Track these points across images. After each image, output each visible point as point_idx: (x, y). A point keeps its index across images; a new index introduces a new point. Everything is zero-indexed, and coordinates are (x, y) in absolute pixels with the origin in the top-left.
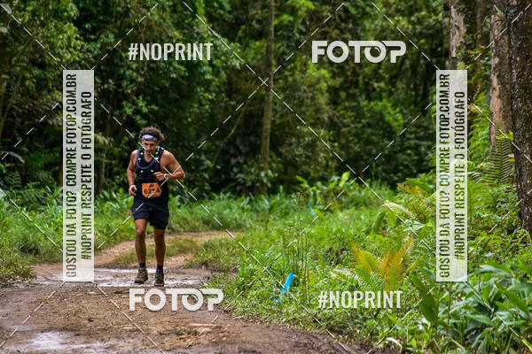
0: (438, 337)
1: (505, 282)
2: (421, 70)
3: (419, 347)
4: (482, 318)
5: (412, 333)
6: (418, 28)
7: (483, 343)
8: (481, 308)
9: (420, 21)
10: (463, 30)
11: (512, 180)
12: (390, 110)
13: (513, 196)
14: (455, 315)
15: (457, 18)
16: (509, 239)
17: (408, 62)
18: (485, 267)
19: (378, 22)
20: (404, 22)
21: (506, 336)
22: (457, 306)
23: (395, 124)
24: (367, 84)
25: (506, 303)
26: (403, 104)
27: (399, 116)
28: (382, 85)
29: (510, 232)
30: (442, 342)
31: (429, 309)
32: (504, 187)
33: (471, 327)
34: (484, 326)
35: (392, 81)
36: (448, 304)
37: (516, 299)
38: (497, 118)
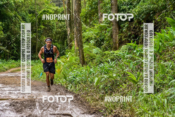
0: (67, 83)
1: (78, 73)
2: (63, 38)
3: (64, 84)
4: (74, 79)
5: (62, 82)
6: (62, 31)
7: (74, 83)
8: (74, 77)
9: (62, 30)
10: (70, 31)
11: (79, 56)
12: (58, 45)
13: (79, 59)
14: (70, 79)
15: (69, 29)
16: (78, 66)
17: (61, 37)
18: (75, 71)
19: (55, 30)
20: (60, 30)
21: (78, 82)
22: (70, 77)
23: (59, 47)
24: (54, 40)
25: (78, 76)
26: (60, 44)
27: (60, 46)
28: (56, 40)
29: (78, 65)
30: (68, 83)
31: (65, 78)
32: (77, 57)
33: (72, 81)
34: (74, 80)
35: (58, 40)
36: (68, 77)
37: (79, 76)
38: (76, 46)
